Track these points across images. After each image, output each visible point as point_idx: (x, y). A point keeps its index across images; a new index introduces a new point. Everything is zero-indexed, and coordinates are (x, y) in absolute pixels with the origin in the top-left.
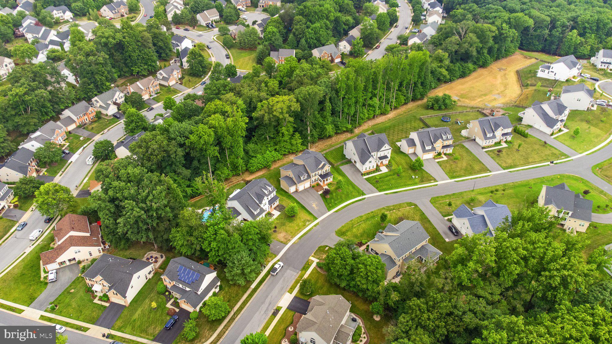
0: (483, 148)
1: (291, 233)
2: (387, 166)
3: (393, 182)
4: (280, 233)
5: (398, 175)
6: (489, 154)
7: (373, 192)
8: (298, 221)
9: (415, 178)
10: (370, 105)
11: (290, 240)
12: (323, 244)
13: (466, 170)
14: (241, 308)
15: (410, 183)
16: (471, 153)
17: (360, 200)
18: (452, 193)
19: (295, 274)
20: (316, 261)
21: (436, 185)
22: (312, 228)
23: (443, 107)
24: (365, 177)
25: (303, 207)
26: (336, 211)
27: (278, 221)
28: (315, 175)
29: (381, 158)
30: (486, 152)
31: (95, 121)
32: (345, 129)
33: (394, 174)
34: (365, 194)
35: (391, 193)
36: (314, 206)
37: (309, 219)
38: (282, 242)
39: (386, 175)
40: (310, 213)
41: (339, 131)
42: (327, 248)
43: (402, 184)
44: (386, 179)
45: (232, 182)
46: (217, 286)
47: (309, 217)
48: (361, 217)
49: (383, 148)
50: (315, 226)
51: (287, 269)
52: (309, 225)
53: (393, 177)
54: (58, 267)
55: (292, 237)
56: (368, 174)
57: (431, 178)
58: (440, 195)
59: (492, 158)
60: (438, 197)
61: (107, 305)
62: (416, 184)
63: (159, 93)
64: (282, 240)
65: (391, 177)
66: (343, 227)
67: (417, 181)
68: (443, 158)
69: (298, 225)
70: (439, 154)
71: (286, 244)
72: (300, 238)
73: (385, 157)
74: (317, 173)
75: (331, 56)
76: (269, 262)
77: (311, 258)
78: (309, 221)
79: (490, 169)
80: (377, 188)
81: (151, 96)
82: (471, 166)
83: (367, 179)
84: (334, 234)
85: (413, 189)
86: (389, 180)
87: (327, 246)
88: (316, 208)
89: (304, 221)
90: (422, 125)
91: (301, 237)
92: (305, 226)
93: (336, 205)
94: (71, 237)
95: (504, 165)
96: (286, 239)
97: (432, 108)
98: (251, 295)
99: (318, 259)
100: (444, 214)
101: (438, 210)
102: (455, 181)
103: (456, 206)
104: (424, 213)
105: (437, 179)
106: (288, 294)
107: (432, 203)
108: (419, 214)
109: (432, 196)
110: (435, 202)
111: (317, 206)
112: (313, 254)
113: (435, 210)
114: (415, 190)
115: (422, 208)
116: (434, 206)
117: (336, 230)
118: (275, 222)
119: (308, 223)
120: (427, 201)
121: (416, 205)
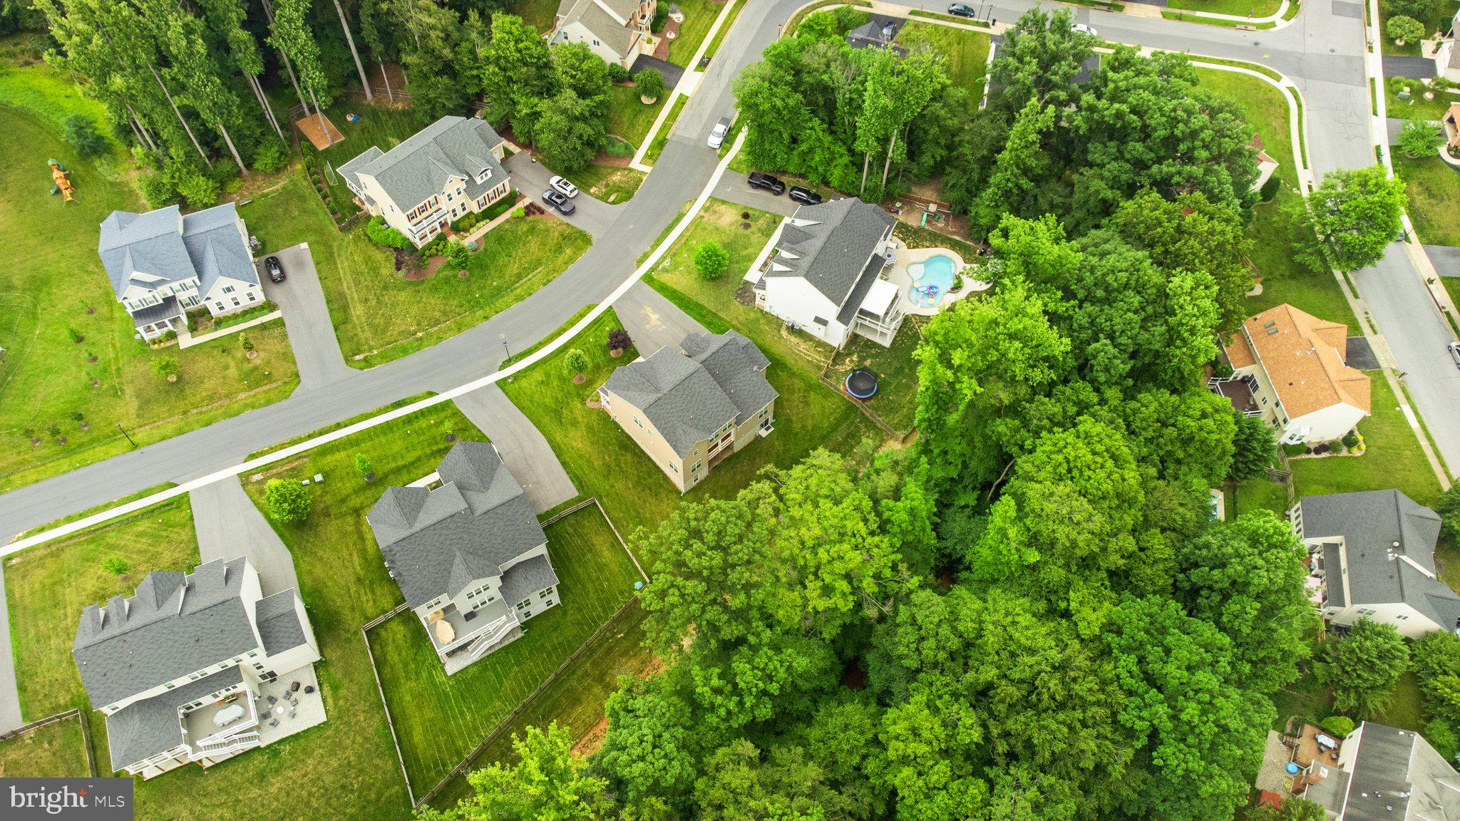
1: (704, 229)
3: (397, 447)
4: (731, 224)
5: (371, 476)
7: (473, 395)
8: (691, 260)
9: (313, 477)
12: (624, 205)
15: (338, 454)
17: (516, 359)
18: (214, 426)
19: (679, 133)
20: (636, 163)
22: (653, 248)
26: (590, 308)
27: (744, 253)
34: (502, 384)
35: (416, 398)
36: (654, 317)
37: (665, 275)
38: (724, 202)
40: (664, 289)
42: (612, 198)
44: (419, 453)
47: (665, 278)
48: (519, 299)
50: (646, 256)
52: (663, 258)
53: (391, 466)
55: (700, 216)
58: (258, 412)
64: (723, 208)
65: (401, 462)
66: (571, 260)
69: (690, 250)
71: (713, 199)
72: (681, 215)
77: (647, 169)
78: (665, 270)
80: (457, 414)
84: (594, 239)
85: (338, 426)
86: (409, 449)
87: (613, 203)
88: (648, 311)
89: (676, 268)
91: (677, 220)
92: (672, 253)
96: (715, 212)
99: (631, 170)
100: (277, 332)
101: (288, 346)
102: (176, 485)
103: (226, 367)
104: (336, 329)
105: (239, 484)
106: (688, 93)
107: (297, 375)
108: (349, 326)
109: (284, 403)
110: (286, 383)
111: (646, 319)
112: (644, 178)
113: (299, 344)
114: (333, 422)
115: (334, 351)
116: (294, 363)
117: (589, 249)
118: (751, 250)
119: (667, 263)
120: (309, 381)
121: (348, 359)
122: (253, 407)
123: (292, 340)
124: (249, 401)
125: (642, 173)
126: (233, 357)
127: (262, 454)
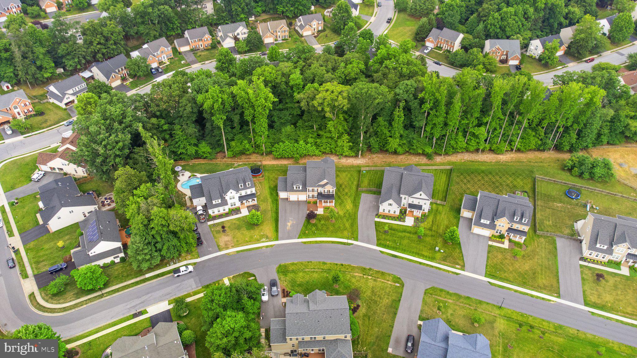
0: (582, 259)
1: (237, 241)
2: (417, 219)
3: (405, 242)
4: (228, 235)
5: (419, 237)
6: (582, 272)
7: (368, 242)
8: (256, 233)
9: (439, 250)
10: (473, 135)
11: (227, 248)
12: (252, 271)
13: (521, 275)
14: (117, 290)
15: (425, 254)
16: (556, 256)
17: (344, 244)
20: (227, 285)
21: (457, 274)
22: (262, 247)
23: (586, 175)
24: (377, 219)
25: (277, 221)
26: (305, 243)
27: (237, 222)
28: (313, 191)
29: (411, 206)
30: (581, 266)
31: (208, 50)
32: (421, 152)
33: (416, 233)
34: (356, 239)
35: (388, 254)
36: (289, 224)
37: (269, 235)
38: (218, 246)
39: (405, 230)
40: (277, 230)
41: (411, 151)
42: (252, 278)
43: (415, 250)
44: (400, 234)
45: (249, 158)
46: (118, 257)
47: (271, 234)
48: (325, 263)
49: (417, 195)
50: (267, 247)
51: (192, 277)
52: (263, 242)
53: (411, 236)
54: (49, 170)
55: (233, 247)
56: (384, 217)
57: (460, 262)
58: (447, 289)
59: (583, 279)
60: (441, 290)
61: (41, 222)
62: (432, 259)
63: (287, 39)
64: (222, 244)
65: (408, 235)
66: (293, 264)
67: (438, 256)
68: (503, 243)
69: (251, 237)
70: (502, 237)
71: (220, 250)
72: (238, 252)
73: (419, 207)
74: (316, 189)
75: (507, 55)
76: (186, 259)
77: (226, 279)
78: (267, 237)
79: (561, 293)
80: (378, 240)
81: (276, 40)
82: (534, 274)
83: (377, 224)
84: (276, 267)
85: (420, 263)
86: (402, 238)
87: (254, 276)
88: (288, 228)
89: (263, 235)
90: (528, 188)
91: (242, 251)
92: (258, 241)
93: (314, 235)
94: (68, 149)
95: (593, 299)
96: (226, 245)
97: (570, 170)
98: (137, 283)
100: (424, 315)
101: (423, 306)
102: (489, 282)
103: (452, 315)
104: (400, 300)
105: (466, 267)
106: (167, 302)
107: (425, 293)
108: (394, 298)
109: (436, 285)
110: (431, 294)
111: (292, 225)
112: (231, 276)
113: (418, 305)
114: (421, 266)
115: (406, 292)
116: (424, 298)
117: (283, 264)
118: (234, 222)
119: (264, 240)
120: (422, 287)
121: (403, 285)
122: (448, 292)
123: (420, 307)
124: (449, 297)
125: (229, 279)
126: (447, 317)
127: (453, 272)
